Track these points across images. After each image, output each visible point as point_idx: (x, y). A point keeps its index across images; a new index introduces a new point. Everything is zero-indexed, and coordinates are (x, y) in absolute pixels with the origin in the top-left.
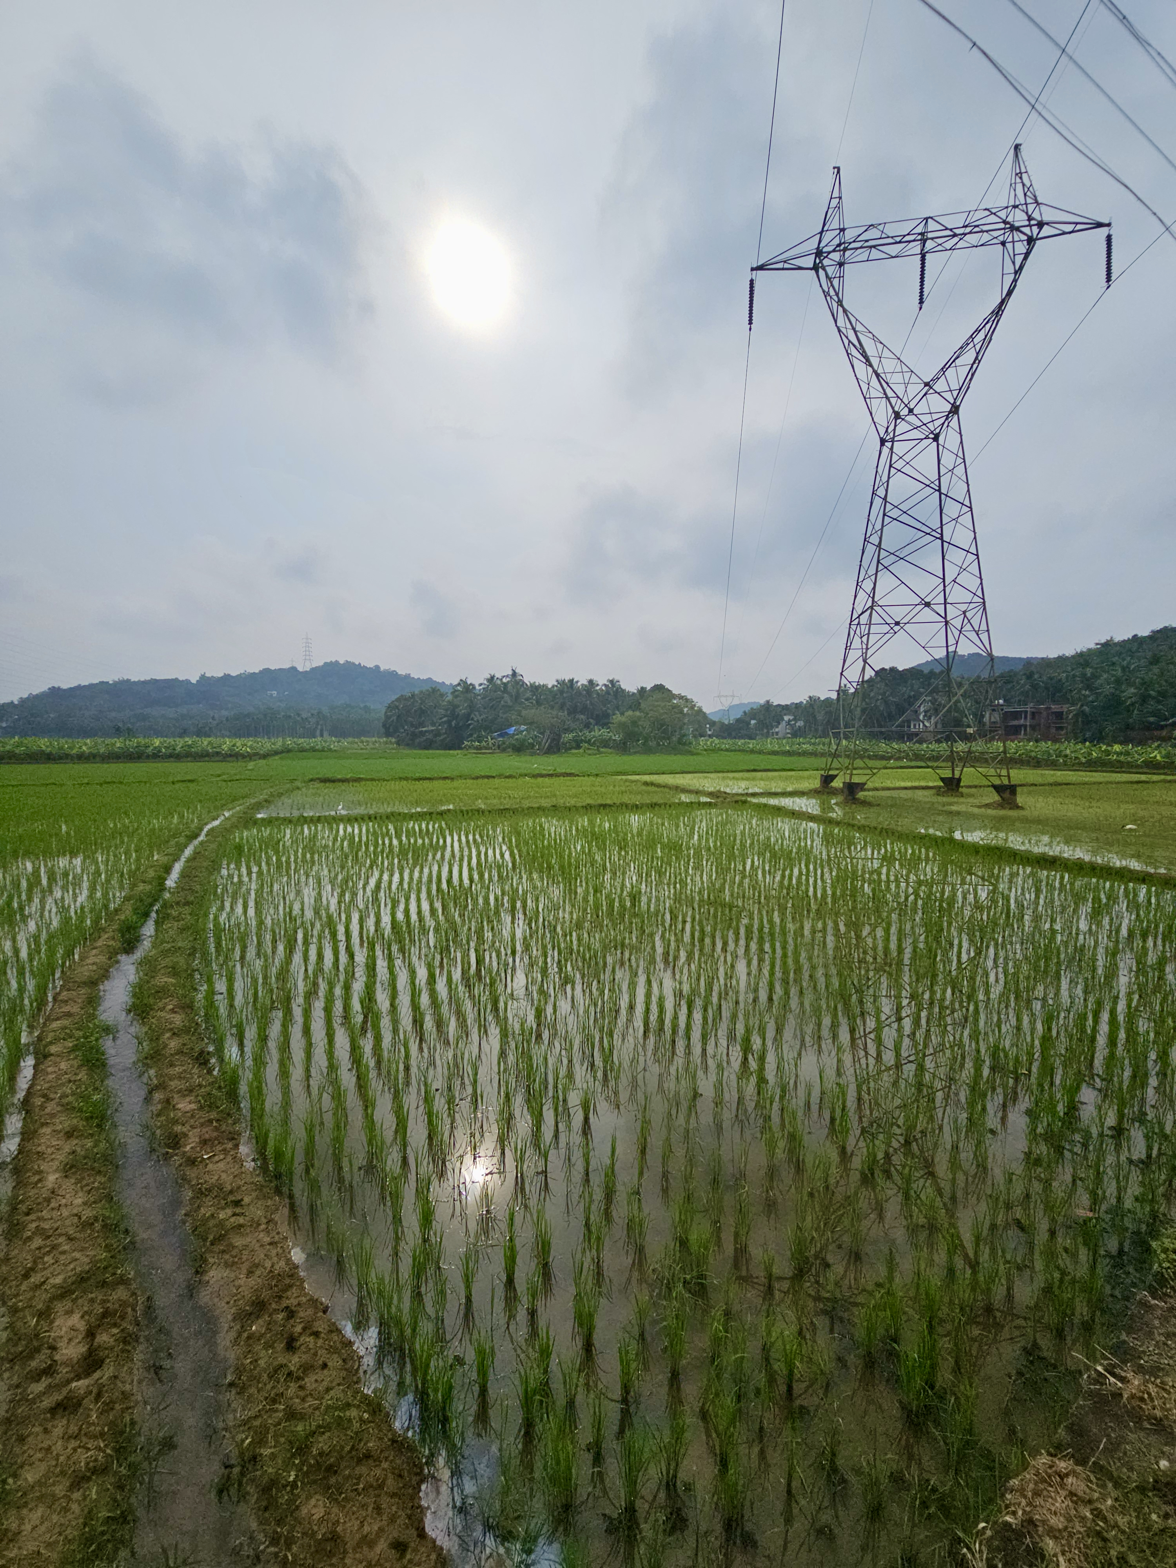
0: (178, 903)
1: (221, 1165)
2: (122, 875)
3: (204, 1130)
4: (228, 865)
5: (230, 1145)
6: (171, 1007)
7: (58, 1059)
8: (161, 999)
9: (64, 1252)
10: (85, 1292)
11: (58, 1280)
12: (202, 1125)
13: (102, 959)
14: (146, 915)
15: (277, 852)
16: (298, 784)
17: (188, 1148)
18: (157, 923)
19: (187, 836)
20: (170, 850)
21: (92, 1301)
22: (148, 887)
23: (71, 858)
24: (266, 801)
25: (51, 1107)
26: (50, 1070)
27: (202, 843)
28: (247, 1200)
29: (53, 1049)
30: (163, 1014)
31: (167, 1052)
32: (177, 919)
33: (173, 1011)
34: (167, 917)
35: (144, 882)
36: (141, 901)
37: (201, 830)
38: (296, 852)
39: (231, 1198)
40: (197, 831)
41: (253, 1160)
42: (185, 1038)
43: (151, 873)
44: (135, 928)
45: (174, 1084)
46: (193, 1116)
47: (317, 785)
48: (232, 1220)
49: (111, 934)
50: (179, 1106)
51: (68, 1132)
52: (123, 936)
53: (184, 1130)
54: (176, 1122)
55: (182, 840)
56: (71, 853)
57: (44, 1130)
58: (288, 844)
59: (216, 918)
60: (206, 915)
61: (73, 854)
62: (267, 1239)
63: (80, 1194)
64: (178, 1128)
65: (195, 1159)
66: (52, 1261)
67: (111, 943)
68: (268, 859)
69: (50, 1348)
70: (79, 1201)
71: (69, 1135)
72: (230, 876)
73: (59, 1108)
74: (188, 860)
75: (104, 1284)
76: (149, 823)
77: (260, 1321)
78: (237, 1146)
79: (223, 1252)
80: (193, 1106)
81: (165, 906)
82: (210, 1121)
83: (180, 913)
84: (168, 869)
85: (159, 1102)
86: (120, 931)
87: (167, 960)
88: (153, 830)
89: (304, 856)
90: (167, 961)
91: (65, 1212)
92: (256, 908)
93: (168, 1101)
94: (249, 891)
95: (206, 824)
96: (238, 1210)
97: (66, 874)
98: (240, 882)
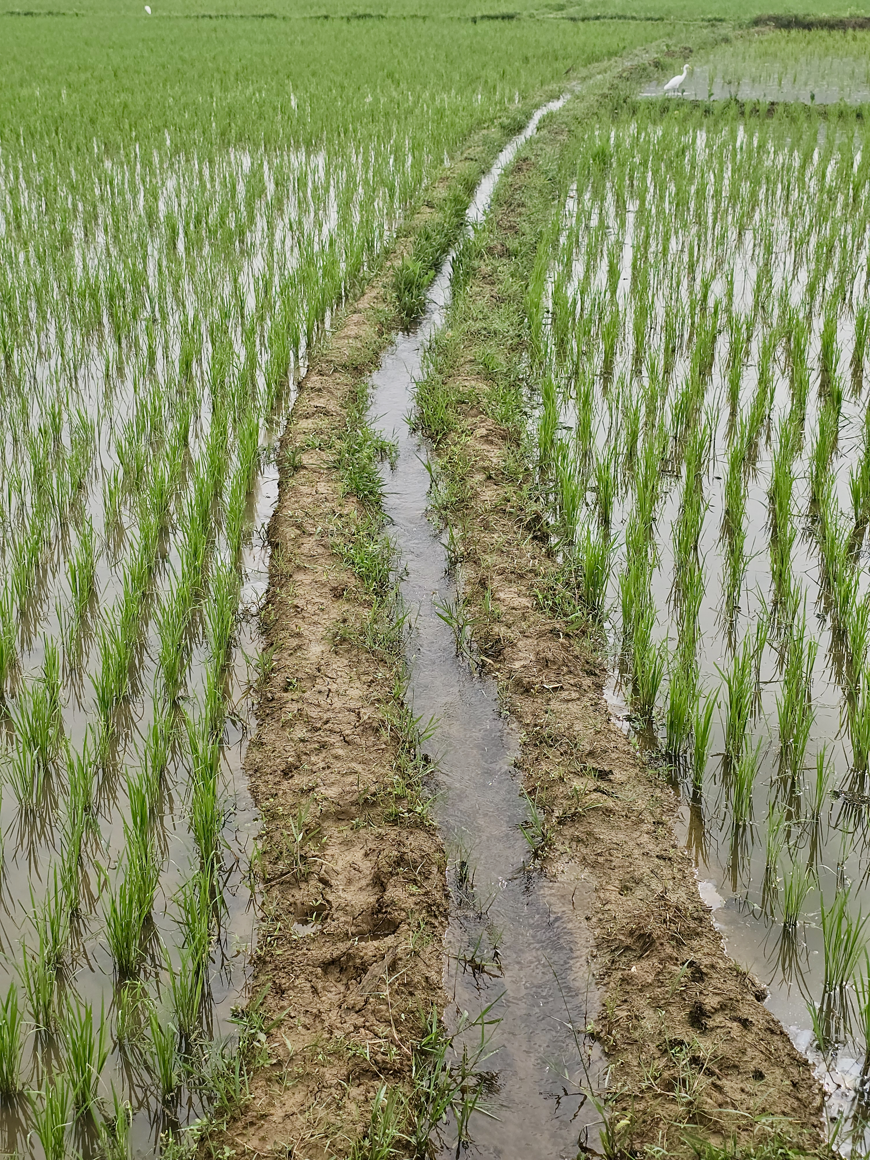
0: (490, 250)
1: (574, 708)
2: (392, 190)
3: (543, 645)
4: (580, 192)
5: (587, 682)
6: (484, 432)
7: (315, 477)
8: (466, 416)
9: (337, 757)
10: (369, 822)
11: (332, 792)
12: (541, 635)
13: (369, 332)
14: (436, 266)
15: (678, 174)
16: (725, 30)
17: (517, 665)
18: (455, 283)
19: (503, 127)
20: (474, 152)
21: (380, 838)
22: (438, 217)
23: (308, 154)
24: (657, 64)
25: (309, 544)
26: (304, 489)
27: (529, 142)
28: (618, 775)
29: (306, 459)
30: (470, 441)
31: (478, 506)
32: (490, 279)
33: (486, 439)
34: (471, 273)
35: (430, 205)
36: (427, 238)
37: (529, 116)
38: (719, 178)
39: (591, 763)
40: (520, 117)
41: (629, 719)
42: (509, 489)
43: (441, 193)
44: (419, 287)
45: (490, 559)
46: (524, 618)
47: (771, 33)
48: (595, 796)
49: (379, 291)
50: (502, 595)
51: (334, 589)
52: (399, 298)
53: (509, 634)
54: (497, 620)
55: (495, 133)
56: (308, 144)
57: (299, 577)
58: (702, 156)
59: (558, 288)
60: (541, 280)
61: (311, 148)
62: (657, 850)
63: (358, 684)
64: (500, 630)
65: (531, 685)
66: (322, 765)
67: (382, 306)
68: (661, 187)
69: (322, 881)
70: (355, 693)
71: (338, 593)
72: (584, 215)
73: (321, 550)
74: (507, 173)
75: (395, 820)
76: (433, 98)
77: (645, 963)
78: (599, 687)
79: (579, 840)
80: (525, 602)
81: (467, 252)
82: (554, 633)
83: (495, 270)
84: (471, 188)
85: (468, 582)
86: (396, 287)
87: (475, 349)
88: (440, 113)
89: (735, 187)
90: (477, 351)
91: (338, 703)
92: (634, 278)
93: (483, 583)
94: (620, 245)
95: (537, 107)
96: (603, 785)
97: (302, 182)
98: (603, 226)
